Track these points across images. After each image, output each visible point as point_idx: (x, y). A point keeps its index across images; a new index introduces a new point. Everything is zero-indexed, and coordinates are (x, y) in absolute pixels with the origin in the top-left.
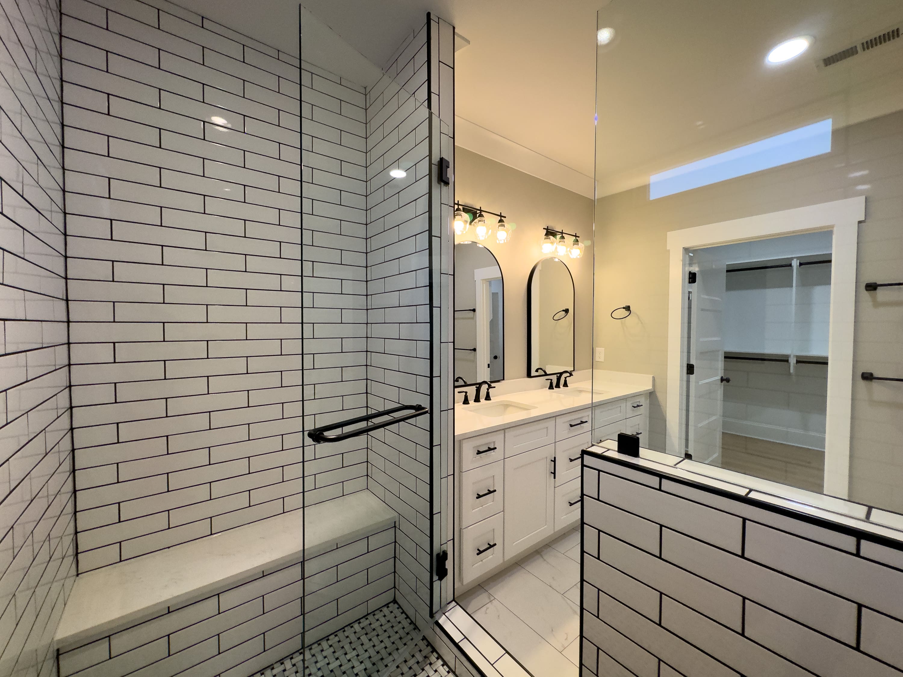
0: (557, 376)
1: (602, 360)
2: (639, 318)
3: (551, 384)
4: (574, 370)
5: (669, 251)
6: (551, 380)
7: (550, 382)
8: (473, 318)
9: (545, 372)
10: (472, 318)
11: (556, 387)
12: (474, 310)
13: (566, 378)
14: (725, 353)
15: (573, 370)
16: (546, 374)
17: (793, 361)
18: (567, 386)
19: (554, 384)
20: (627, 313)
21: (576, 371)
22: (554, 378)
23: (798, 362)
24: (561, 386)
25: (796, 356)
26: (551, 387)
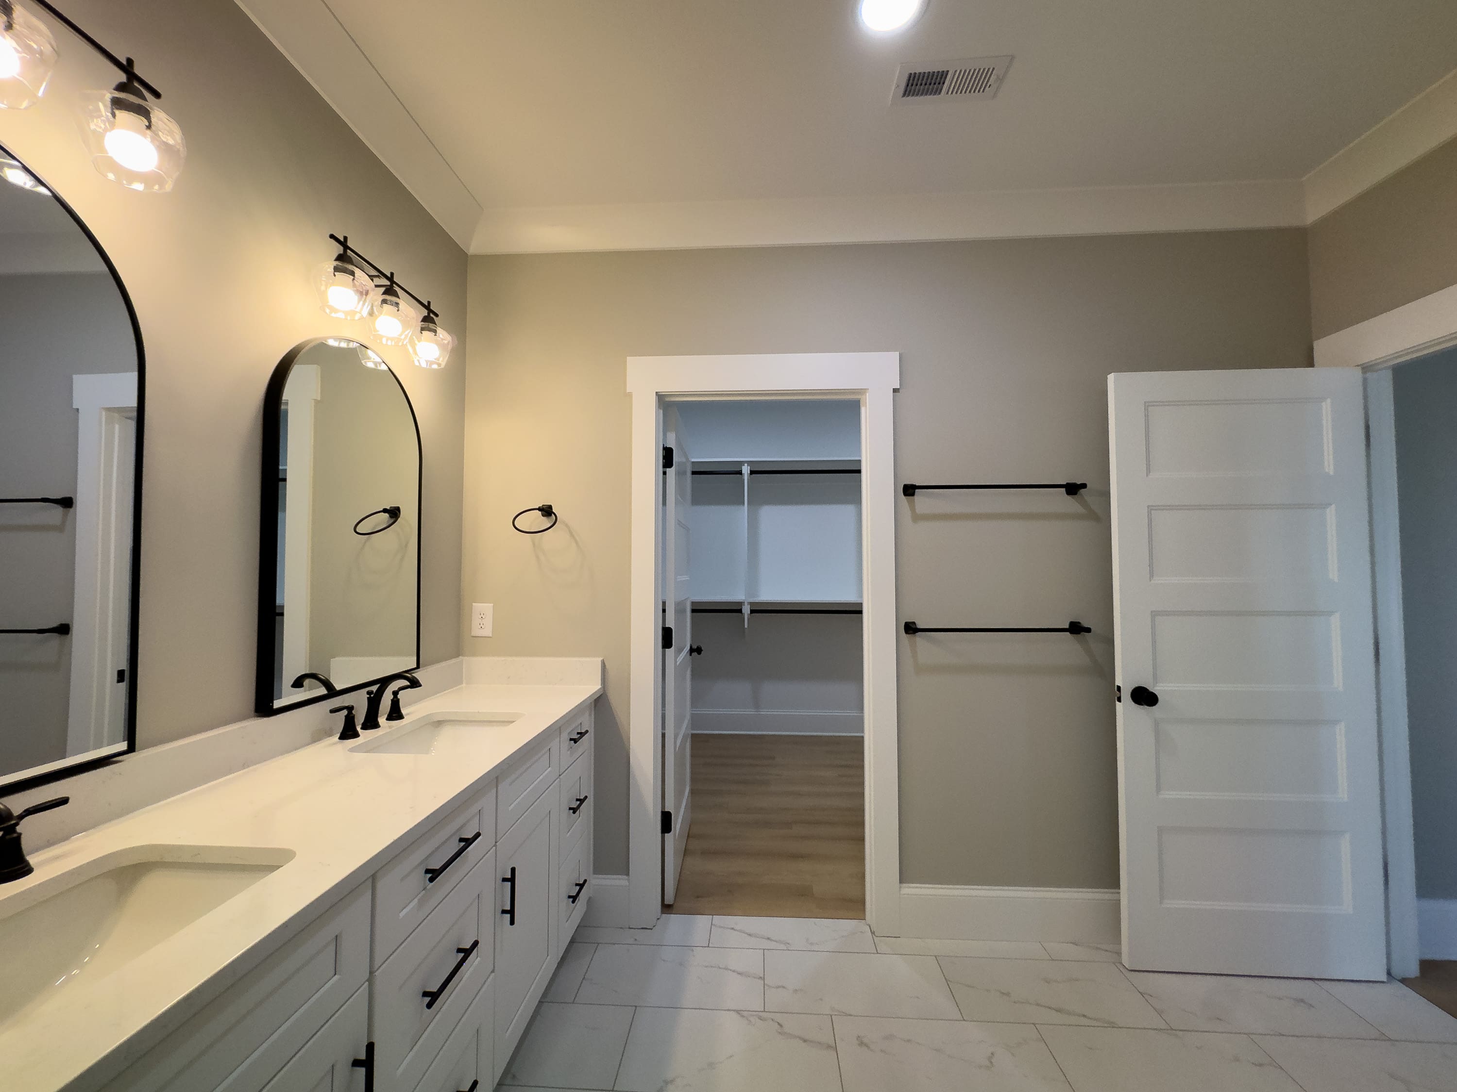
0: (369, 693)
1: (487, 631)
2: (572, 535)
3: (350, 722)
4: (418, 667)
5: (630, 395)
6: (350, 709)
7: (346, 717)
8: (66, 529)
9: (327, 684)
10: (60, 528)
11: (365, 727)
12: (67, 503)
13: (395, 693)
14: (693, 603)
15: (415, 666)
16: (332, 693)
17: (746, 610)
18: (400, 717)
19: (360, 717)
20: (546, 522)
21: (426, 665)
22: (360, 702)
23: (752, 611)
24: (382, 720)
25: (750, 603)
26: (349, 732)
